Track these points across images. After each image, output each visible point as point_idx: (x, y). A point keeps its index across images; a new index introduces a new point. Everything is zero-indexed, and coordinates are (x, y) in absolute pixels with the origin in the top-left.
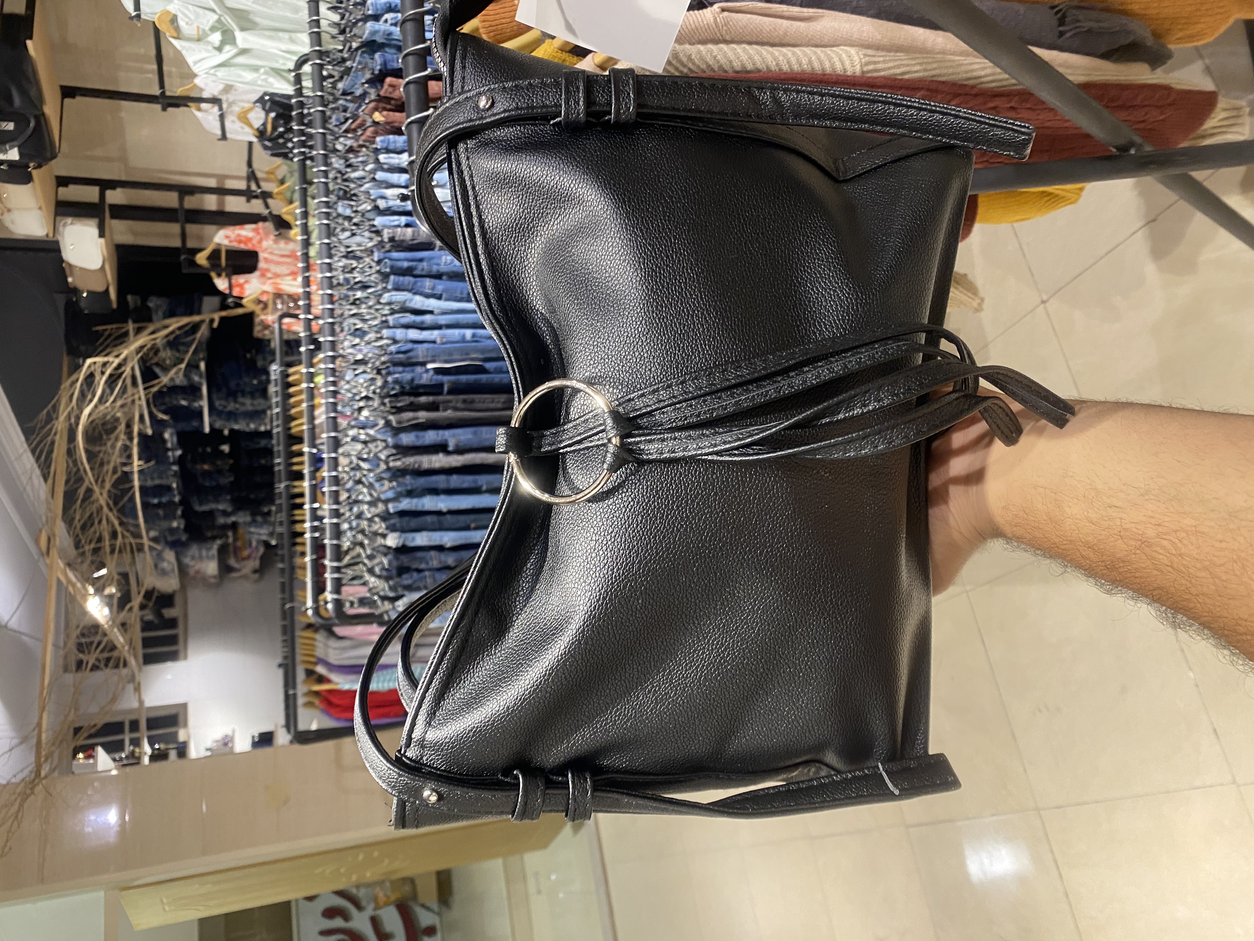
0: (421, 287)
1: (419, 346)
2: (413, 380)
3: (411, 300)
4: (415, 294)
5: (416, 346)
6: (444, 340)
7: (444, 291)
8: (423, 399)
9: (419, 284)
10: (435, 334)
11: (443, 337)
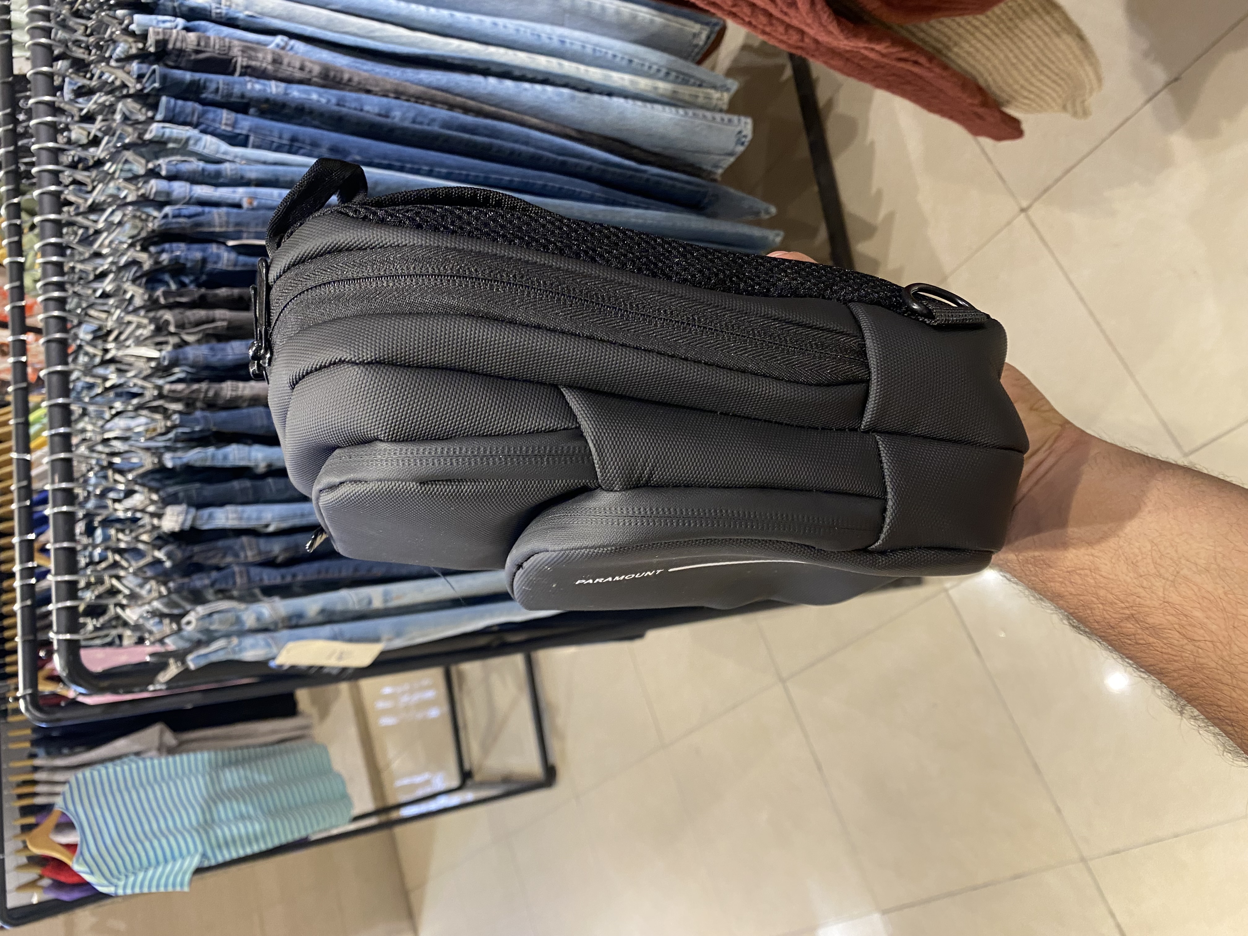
0: (214, 120)
1: (215, 210)
2: (204, 261)
3: (198, 141)
4: (204, 132)
5: (207, 209)
6: (255, 203)
7: (250, 130)
8: (223, 292)
9: (211, 116)
10: (239, 193)
11: (253, 198)
